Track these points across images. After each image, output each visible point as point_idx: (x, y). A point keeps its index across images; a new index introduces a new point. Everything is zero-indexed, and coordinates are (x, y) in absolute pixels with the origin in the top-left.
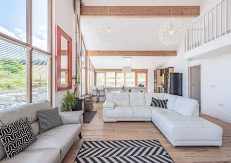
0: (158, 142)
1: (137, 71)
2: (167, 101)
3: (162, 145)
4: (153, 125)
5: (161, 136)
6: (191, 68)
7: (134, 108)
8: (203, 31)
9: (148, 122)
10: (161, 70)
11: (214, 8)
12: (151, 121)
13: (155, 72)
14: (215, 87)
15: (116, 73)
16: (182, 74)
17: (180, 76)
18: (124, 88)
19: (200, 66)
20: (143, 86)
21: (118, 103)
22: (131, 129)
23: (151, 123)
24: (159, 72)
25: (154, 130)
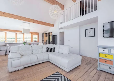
0: (59, 73)
1: (32, 33)
2: (54, 48)
3: (62, 74)
4: (50, 63)
5: (58, 68)
6: (60, 33)
7: (38, 55)
8: (65, 17)
9: (46, 62)
10: (46, 34)
11: (73, 6)
12: (48, 61)
13: (43, 34)
14: (70, 40)
15: (16, 33)
16: (56, 36)
17: (55, 36)
18: (25, 42)
19: (64, 32)
20: (37, 42)
21: (23, 53)
22: (38, 71)
23: (48, 63)
24: (45, 34)
25: (52, 66)
